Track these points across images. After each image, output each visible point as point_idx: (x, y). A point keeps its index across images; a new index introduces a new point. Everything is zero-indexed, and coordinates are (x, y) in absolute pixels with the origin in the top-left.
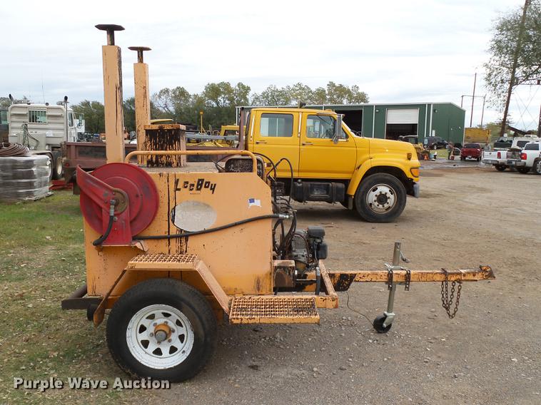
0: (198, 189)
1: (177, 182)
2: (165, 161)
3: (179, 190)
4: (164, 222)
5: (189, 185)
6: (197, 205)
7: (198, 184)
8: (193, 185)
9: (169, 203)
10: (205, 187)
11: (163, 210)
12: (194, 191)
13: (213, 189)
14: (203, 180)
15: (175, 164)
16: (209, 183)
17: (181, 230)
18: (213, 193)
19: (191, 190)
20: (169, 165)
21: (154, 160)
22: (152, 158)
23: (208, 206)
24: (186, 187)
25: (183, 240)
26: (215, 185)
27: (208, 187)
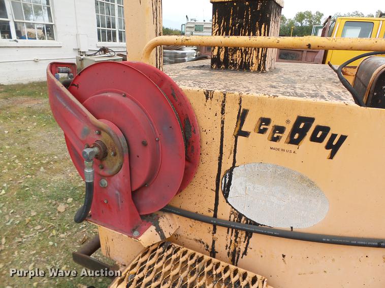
0: (293, 141)
1: (242, 116)
2: (239, 61)
3: (246, 134)
4: (209, 191)
5: (270, 128)
6: (284, 175)
7: (295, 129)
8: (281, 129)
9: (220, 159)
10: (314, 139)
11: (208, 168)
12: (282, 143)
13: (334, 147)
14: (312, 120)
15: (255, 67)
16: (326, 130)
17: (241, 216)
18: (332, 157)
19: (275, 139)
20: (245, 67)
21: (222, 57)
22: (219, 54)
23: (311, 184)
24: (262, 131)
25: (242, 235)
26: (343, 138)
27: (320, 140)
